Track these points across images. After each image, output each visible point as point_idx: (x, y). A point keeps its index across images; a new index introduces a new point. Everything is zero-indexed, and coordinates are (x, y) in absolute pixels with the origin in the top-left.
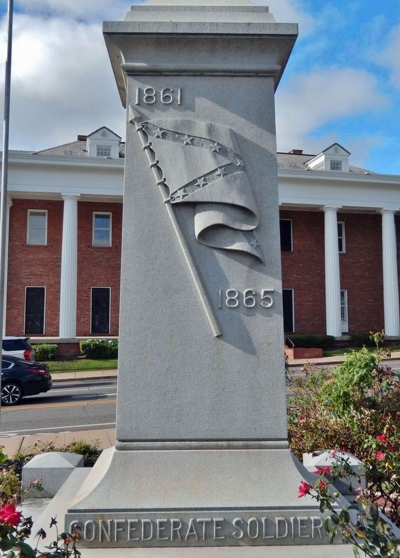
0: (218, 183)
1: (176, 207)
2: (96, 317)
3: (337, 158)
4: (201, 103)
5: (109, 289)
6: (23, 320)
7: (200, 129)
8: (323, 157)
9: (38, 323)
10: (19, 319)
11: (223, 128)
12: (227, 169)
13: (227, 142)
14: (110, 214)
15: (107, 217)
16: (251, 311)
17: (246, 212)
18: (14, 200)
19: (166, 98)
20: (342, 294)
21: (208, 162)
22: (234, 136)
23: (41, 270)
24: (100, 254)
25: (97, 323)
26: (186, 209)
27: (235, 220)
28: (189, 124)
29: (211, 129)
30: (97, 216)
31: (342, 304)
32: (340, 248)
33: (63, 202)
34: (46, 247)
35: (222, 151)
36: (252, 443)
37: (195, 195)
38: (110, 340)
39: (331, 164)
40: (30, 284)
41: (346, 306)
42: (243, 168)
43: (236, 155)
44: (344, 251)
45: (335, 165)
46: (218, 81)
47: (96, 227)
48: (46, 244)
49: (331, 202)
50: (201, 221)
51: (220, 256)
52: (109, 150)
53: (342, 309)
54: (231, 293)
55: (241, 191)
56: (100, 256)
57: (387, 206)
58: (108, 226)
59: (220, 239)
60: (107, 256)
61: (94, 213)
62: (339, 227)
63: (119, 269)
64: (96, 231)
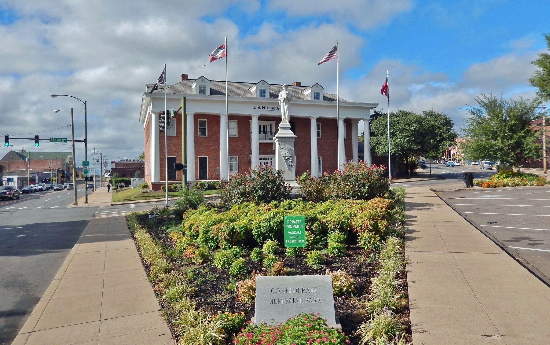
0: (288, 153)
2: (201, 171)
3: (317, 91)
5: (207, 157)
8: (311, 90)
9: (173, 174)
12: (289, 152)
14: (206, 120)
16: (292, 167)
17: (291, 157)
19: (282, 144)
20: (319, 158)
22: (290, 148)
23: (174, 148)
24: (202, 140)
25: (201, 174)
26: (285, 157)
28: (285, 147)
31: (319, 163)
32: (318, 135)
34: (176, 137)
35: (289, 150)
38: (212, 181)
39: (315, 94)
40: (169, 155)
41: (321, 164)
42: (291, 152)
44: (320, 137)
45: (317, 96)
46: (288, 142)
47: (199, 126)
48: (176, 136)
49: (314, 115)
50: (286, 158)
51: (289, 162)
52: (205, 88)
53: (319, 166)
55: (291, 154)
56: (202, 141)
57: (340, 116)
58: (205, 126)
59: (289, 160)
60: (206, 141)
61: (199, 120)
62: (318, 125)
63: (211, 147)
64: (199, 129)
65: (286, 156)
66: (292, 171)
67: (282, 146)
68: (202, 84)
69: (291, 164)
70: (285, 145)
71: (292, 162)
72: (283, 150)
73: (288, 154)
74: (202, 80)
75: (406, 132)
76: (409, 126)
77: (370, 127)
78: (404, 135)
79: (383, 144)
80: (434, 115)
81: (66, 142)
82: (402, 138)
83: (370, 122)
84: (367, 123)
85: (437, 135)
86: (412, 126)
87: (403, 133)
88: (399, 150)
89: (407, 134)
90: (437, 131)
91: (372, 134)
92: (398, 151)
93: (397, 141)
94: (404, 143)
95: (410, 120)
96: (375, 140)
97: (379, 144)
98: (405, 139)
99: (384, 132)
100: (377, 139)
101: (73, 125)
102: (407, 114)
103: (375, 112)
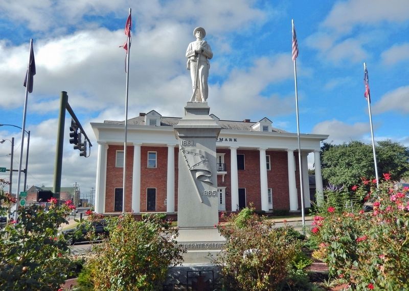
0: (202, 164)
1: (192, 171)
2: (149, 202)
3: (266, 125)
4: (198, 144)
5: (156, 188)
6: (113, 204)
7: (197, 151)
8: (260, 124)
9: (121, 206)
10: (112, 204)
11: (203, 151)
12: (204, 161)
13: (204, 155)
14: (156, 152)
15: (155, 153)
16: (210, 196)
17: (209, 172)
18: (109, 146)
19: (189, 143)
20: (269, 190)
21: (199, 159)
22: (206, 153)
23: (122, 180)
24: (151, 171)
26: (194, 171)
27: (206, 174)
28: (195, 150)
29: (200, 151)
30: (149, 153)
31: (269, 195)
32: (268, 167)
33: (134, 147)
35: (203, 157)
36: (210, 228)
37: (196, 168)
39: (263, 127)
40: (117, 186)
41: (272, 196)
42: (208, 161)
43: (206, 158)
44: (270, 169)
45: (265, 128)
46: (202, 139)
47: (149, 158)
49: (263, 147)
50: (198, 174)
51: (202, 183)
52: (156, 122)
54: (205, 192)
55: (208, 167)
56: (151, 173)
57: (290, 148)
58: (155, 158)
59: (202, 179)
60: (155, 173)
61: (148, 152)
62: (267, 158)
63: (160, 179)
64: (149, 161)
65: (196, 171)
66: (209, 205)
67: (188, 149)
68: (153, 118)
69: (207, 188)
70: (194, 145)
71: (211, 184)
72: (189, 156)
73: (202, 166)
74: (153, 114)
75: (363, 162)
76: (366, 156)
77: (321, 158)
78: (361, 165)
79: (338, 176)
80: (390, 145)
81: (5, 171)
82: (358, 168)
83: (321, 154)
84: (318, 155)
85: (397, 166)
86: (369, 156)
87: (360, 163)
88: (357, 181)
89: (365, 164)
90: (396, 161)
91: (323, 166)
92: (355, 182)
93: (354, 171)
94: (362, 174)
95: (366, 150)
96: (329, 171)
97: (333, 175)
98: (362, 169)
99: (338, 162)
100: (331, 170)
101: (12, 154)
102: (361, 144)
103: (324, 144)
